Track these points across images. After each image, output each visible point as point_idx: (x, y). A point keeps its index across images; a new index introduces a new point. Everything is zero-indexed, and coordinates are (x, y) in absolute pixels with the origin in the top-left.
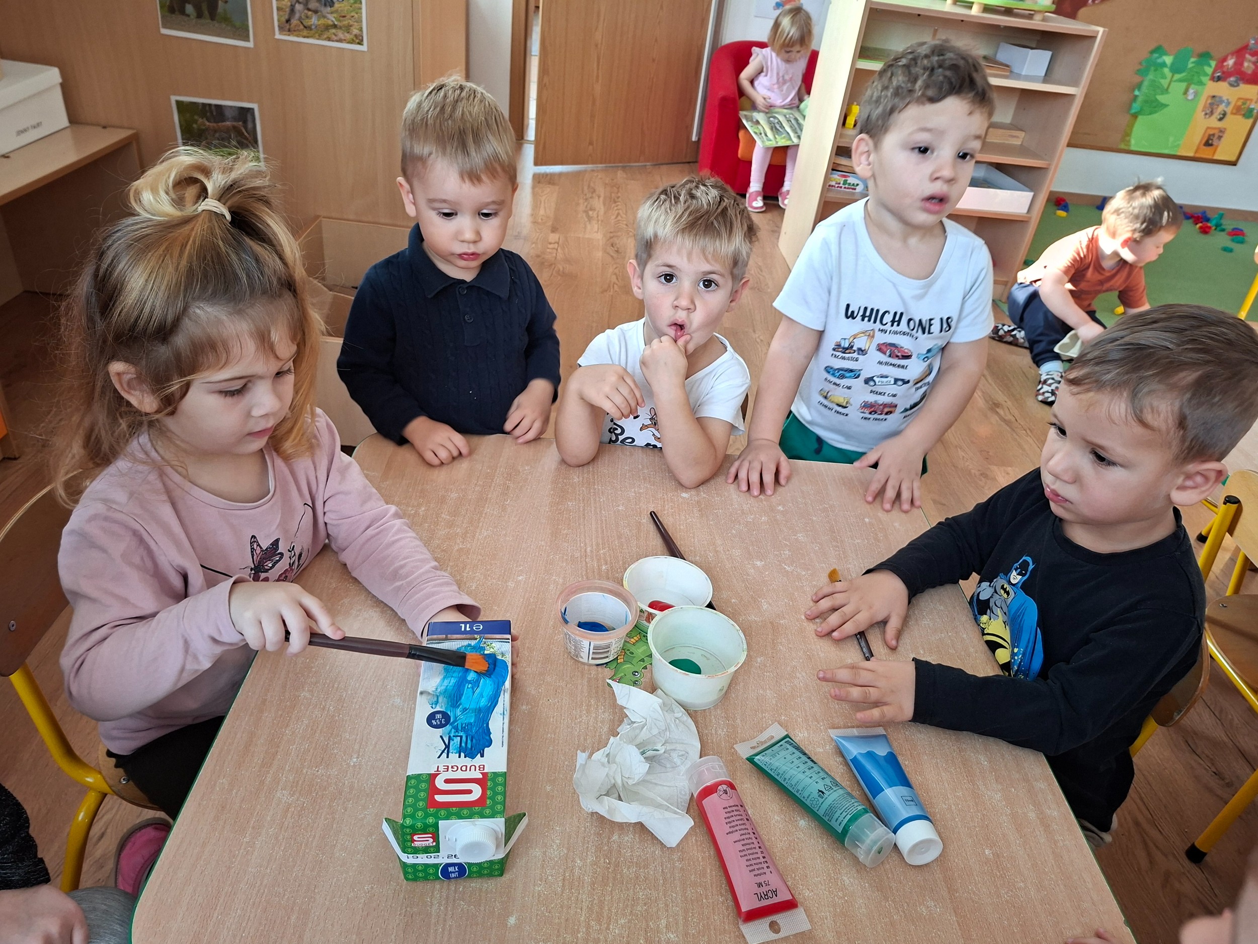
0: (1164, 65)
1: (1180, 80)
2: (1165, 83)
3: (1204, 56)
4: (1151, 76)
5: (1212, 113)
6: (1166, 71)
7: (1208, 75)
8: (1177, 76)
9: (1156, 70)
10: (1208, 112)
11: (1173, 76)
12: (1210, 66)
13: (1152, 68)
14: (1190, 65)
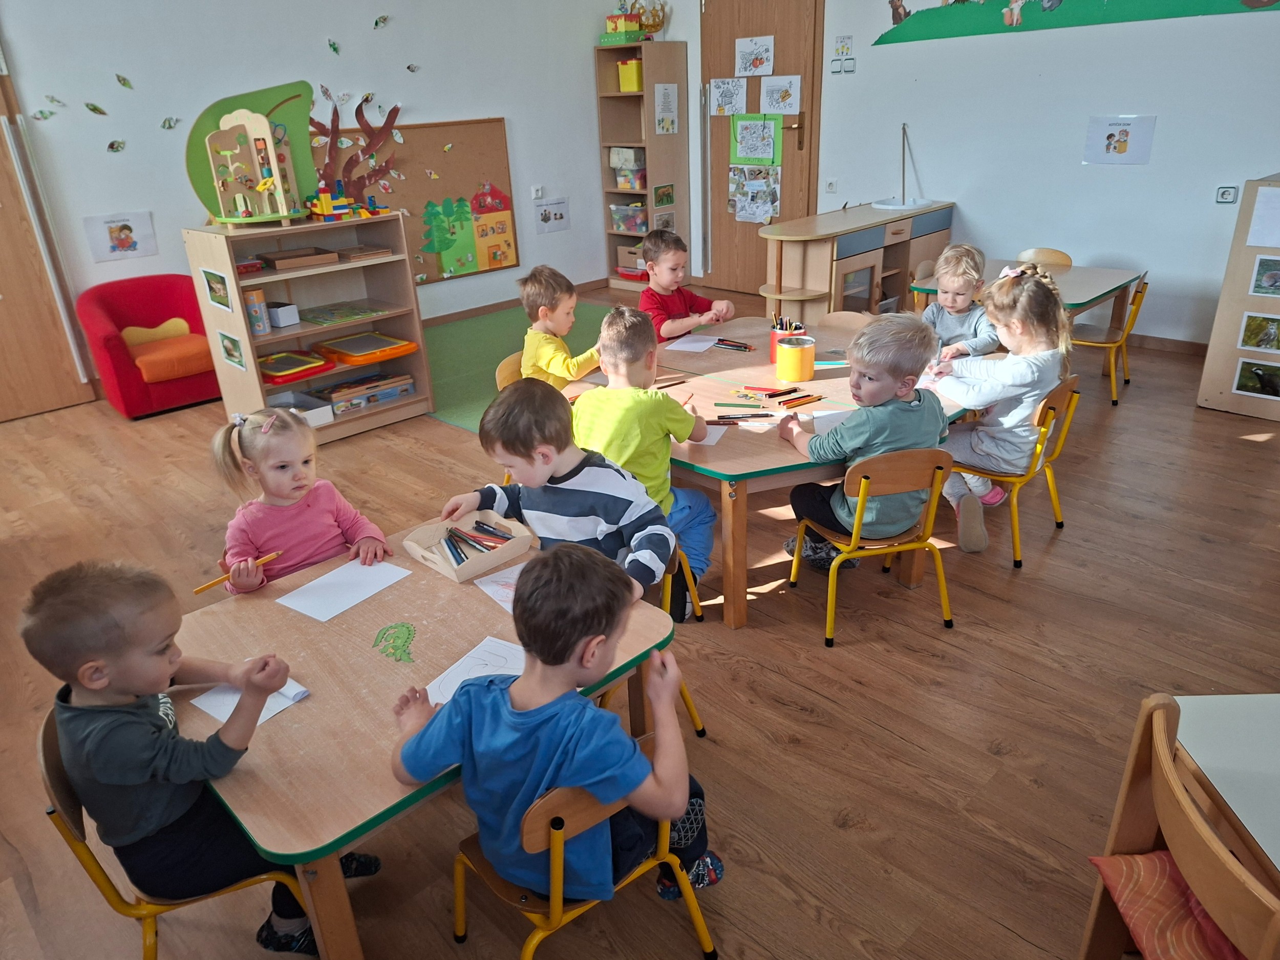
0: (438, 213)
1: (455, 221)
2: (446, 225)
3: (461, 200)
4: (434, 223)
6: (442, 216)
7: (469, 213)
8: (451, 219)
9: (435, 218)
11: (448, 219)
12: (468, 206)
13: (432, 218)
14: (455, 209)
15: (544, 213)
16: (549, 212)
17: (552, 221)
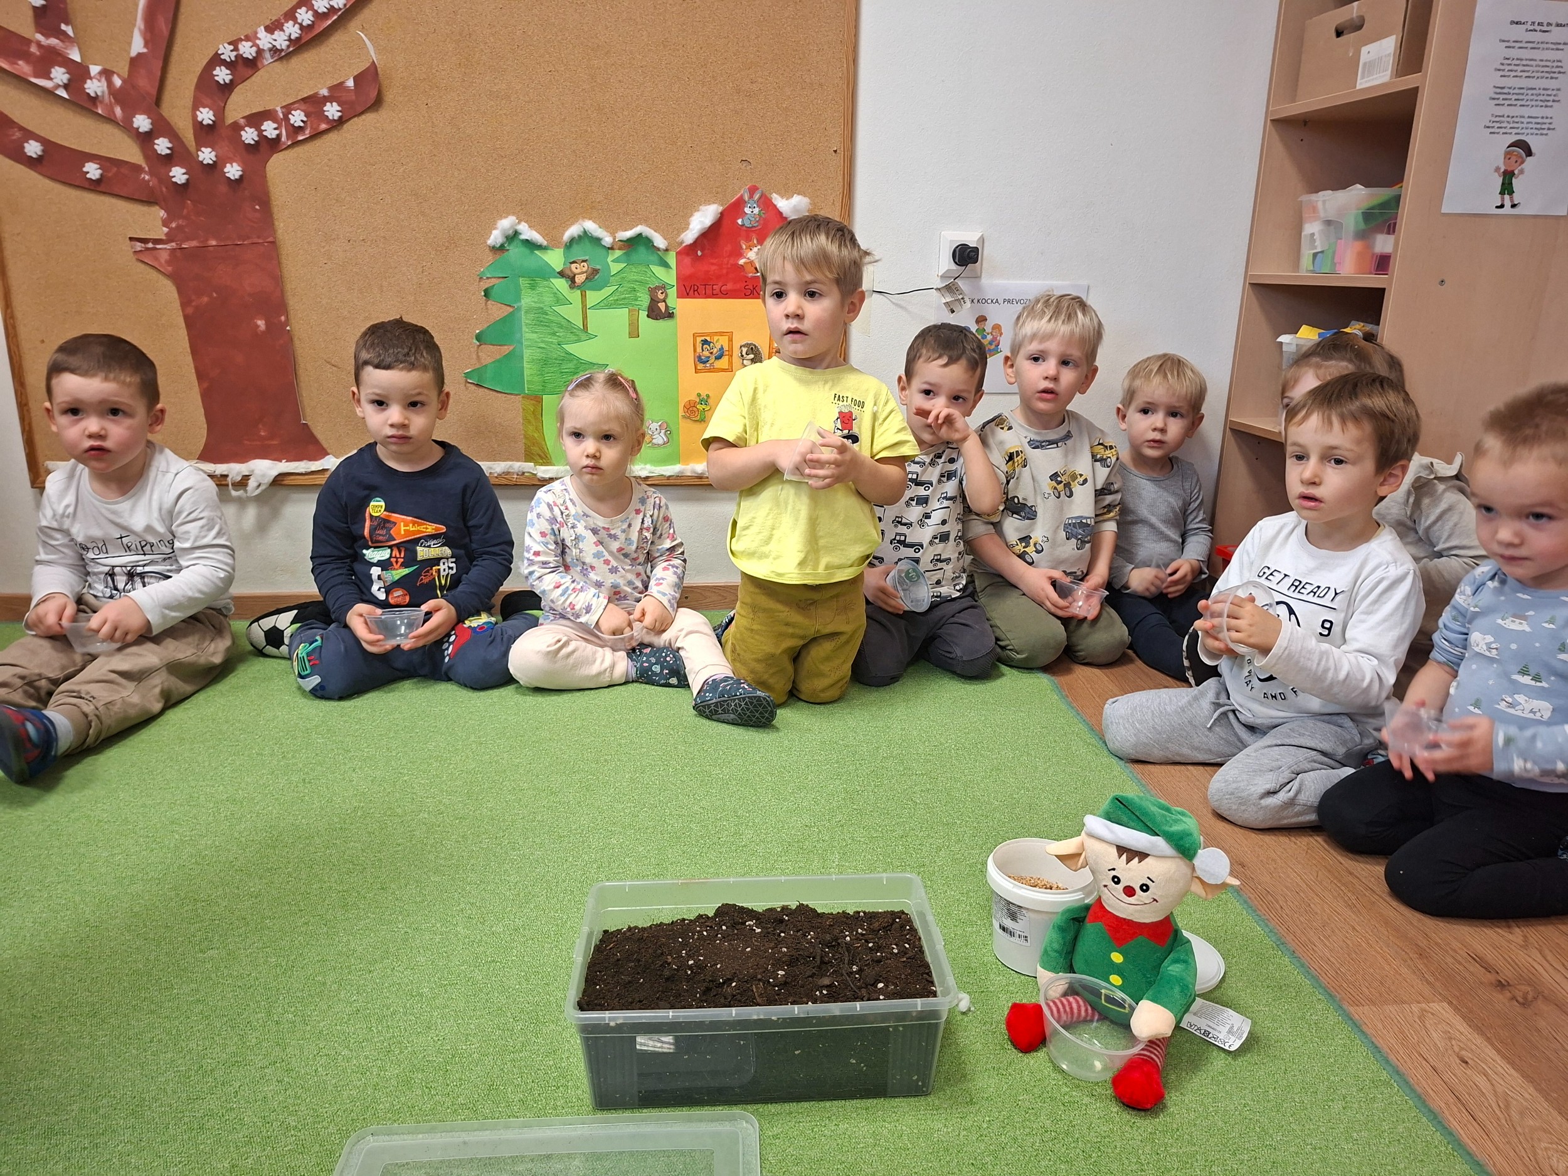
0: (544, 273)
1: (606, 304)
2: (572, 313)
4: (527, 300)
6: (561, 284)
8: (593, 297)
9: (533, 287)
11: (583, 296)
12: (666, 265)
13: (523, 282)
14: (615, 268)
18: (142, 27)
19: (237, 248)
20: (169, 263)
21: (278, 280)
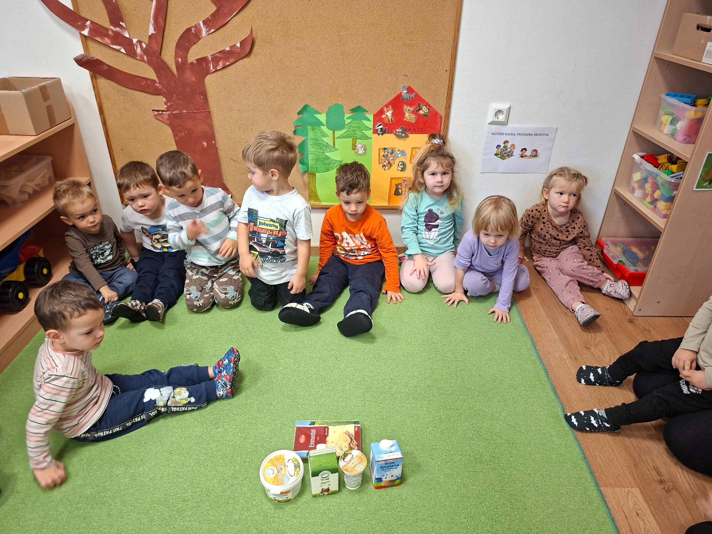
0: (319, 123)
1: (343, 137)
2: (328, 140)
3: (357, 110)
4: (311, 134)
5: (390, 164)
6: (324, 128)
7: (370, 129)
8: (338, 133)
9: (313, 130)
10: (385, 164)
11: (334, 133)
12: (370, 121)
13: (309, 128)
14: (347, 121)
15: (502, 145)
16: (513, 145)
17: (515, 159)
18: (153, 22)
19: (194, 113)
20: (168, 119)
21: (211, 127)
